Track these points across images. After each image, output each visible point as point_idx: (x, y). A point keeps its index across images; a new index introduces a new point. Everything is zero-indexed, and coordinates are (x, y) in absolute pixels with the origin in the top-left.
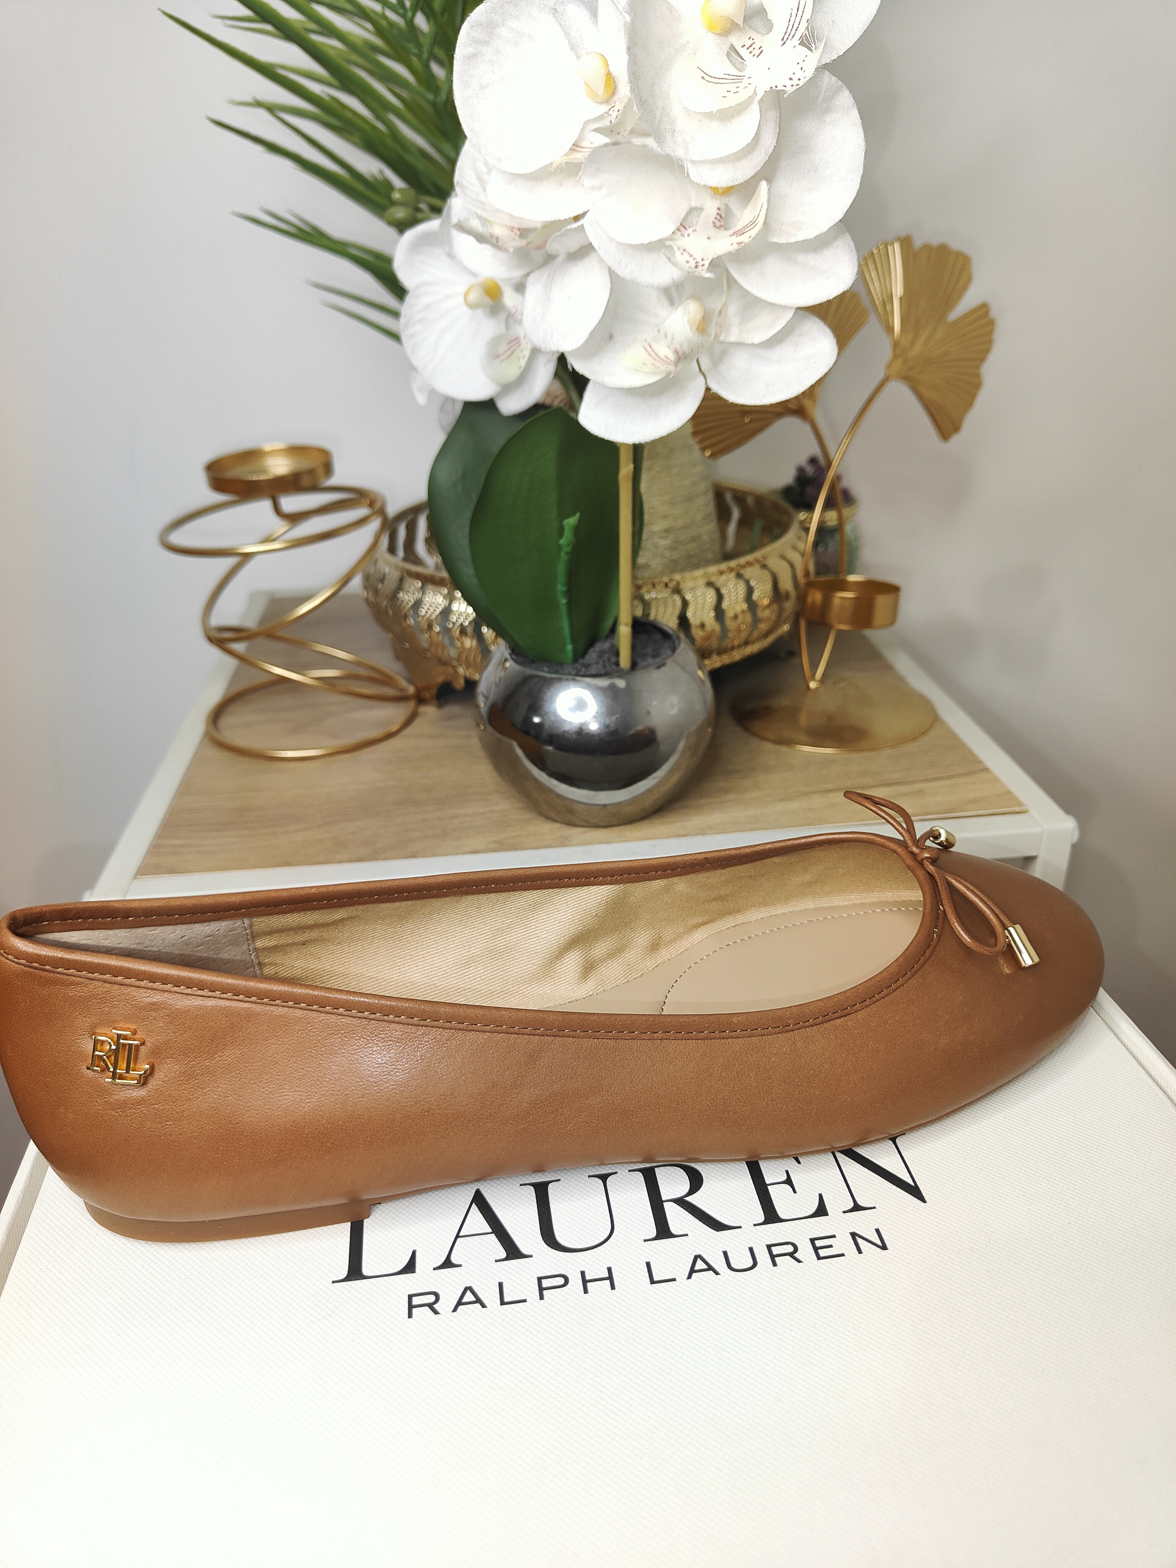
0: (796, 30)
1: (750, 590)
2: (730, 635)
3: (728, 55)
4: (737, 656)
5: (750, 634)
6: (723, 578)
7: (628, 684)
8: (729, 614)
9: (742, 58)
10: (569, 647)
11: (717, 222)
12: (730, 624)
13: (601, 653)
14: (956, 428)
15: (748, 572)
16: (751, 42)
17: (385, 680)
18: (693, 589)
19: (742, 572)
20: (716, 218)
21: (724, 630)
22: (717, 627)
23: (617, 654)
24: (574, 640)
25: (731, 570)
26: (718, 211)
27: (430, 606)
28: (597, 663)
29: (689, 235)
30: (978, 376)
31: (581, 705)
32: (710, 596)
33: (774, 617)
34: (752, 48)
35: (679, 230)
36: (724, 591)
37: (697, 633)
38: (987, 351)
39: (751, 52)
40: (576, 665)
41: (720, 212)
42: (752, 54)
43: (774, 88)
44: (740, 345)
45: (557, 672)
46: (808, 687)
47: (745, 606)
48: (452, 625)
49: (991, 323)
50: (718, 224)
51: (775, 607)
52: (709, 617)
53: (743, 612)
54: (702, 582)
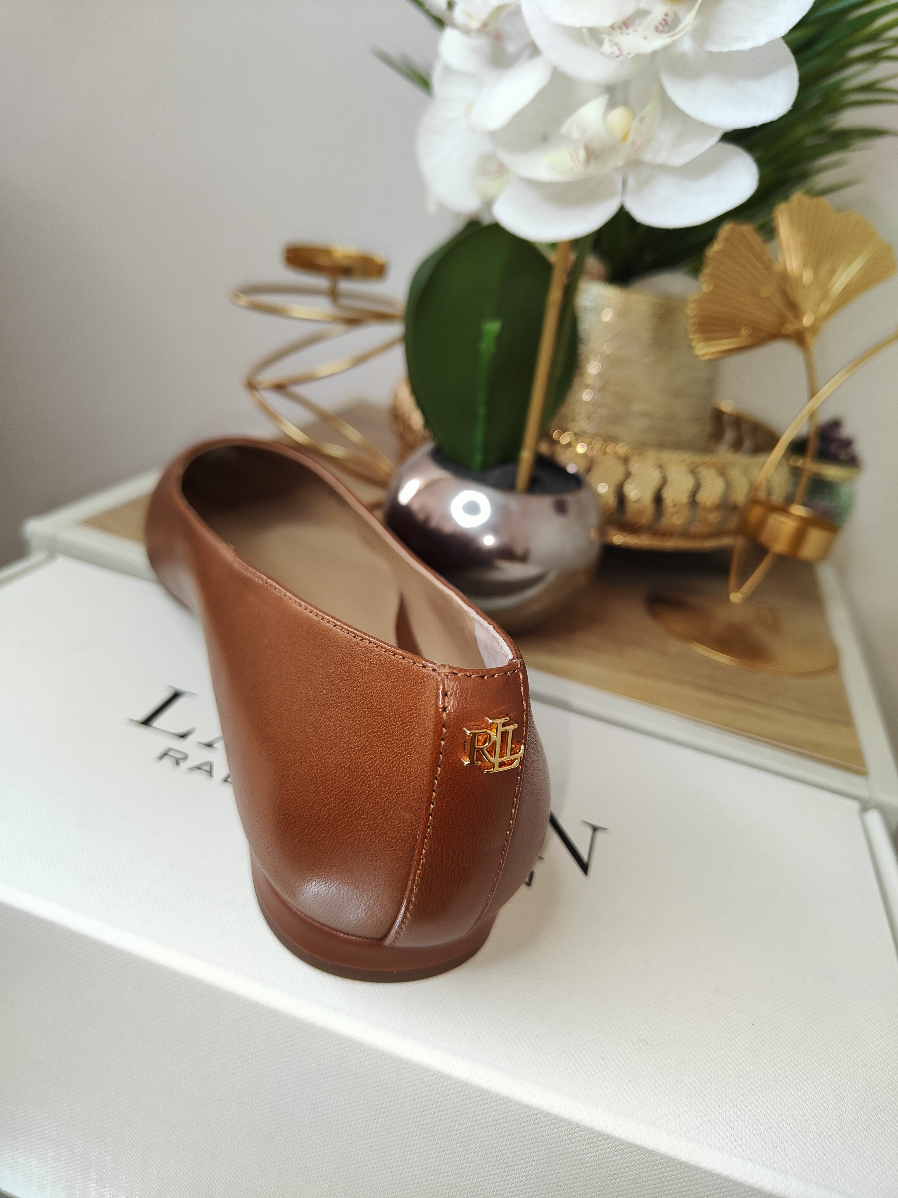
1: (697, 487)
2: (666, 520)
6: (675, 466)
7: (520, 505)
10: (480, 459)
13: (506, 474)
15: (702, 471)
18: (641, 466)
19: (696, 468)
20: (660, 24)
23: (517, 476)
25: (686, 462)
26: (665, 17)
28: (497, 479)
29: (627, 33)
35: (620, 28)
36: (670, 477)
41: (667, 19)
44: (664, 169)
46: (729, 598)
50: (661, 28)
54: (652, 463)
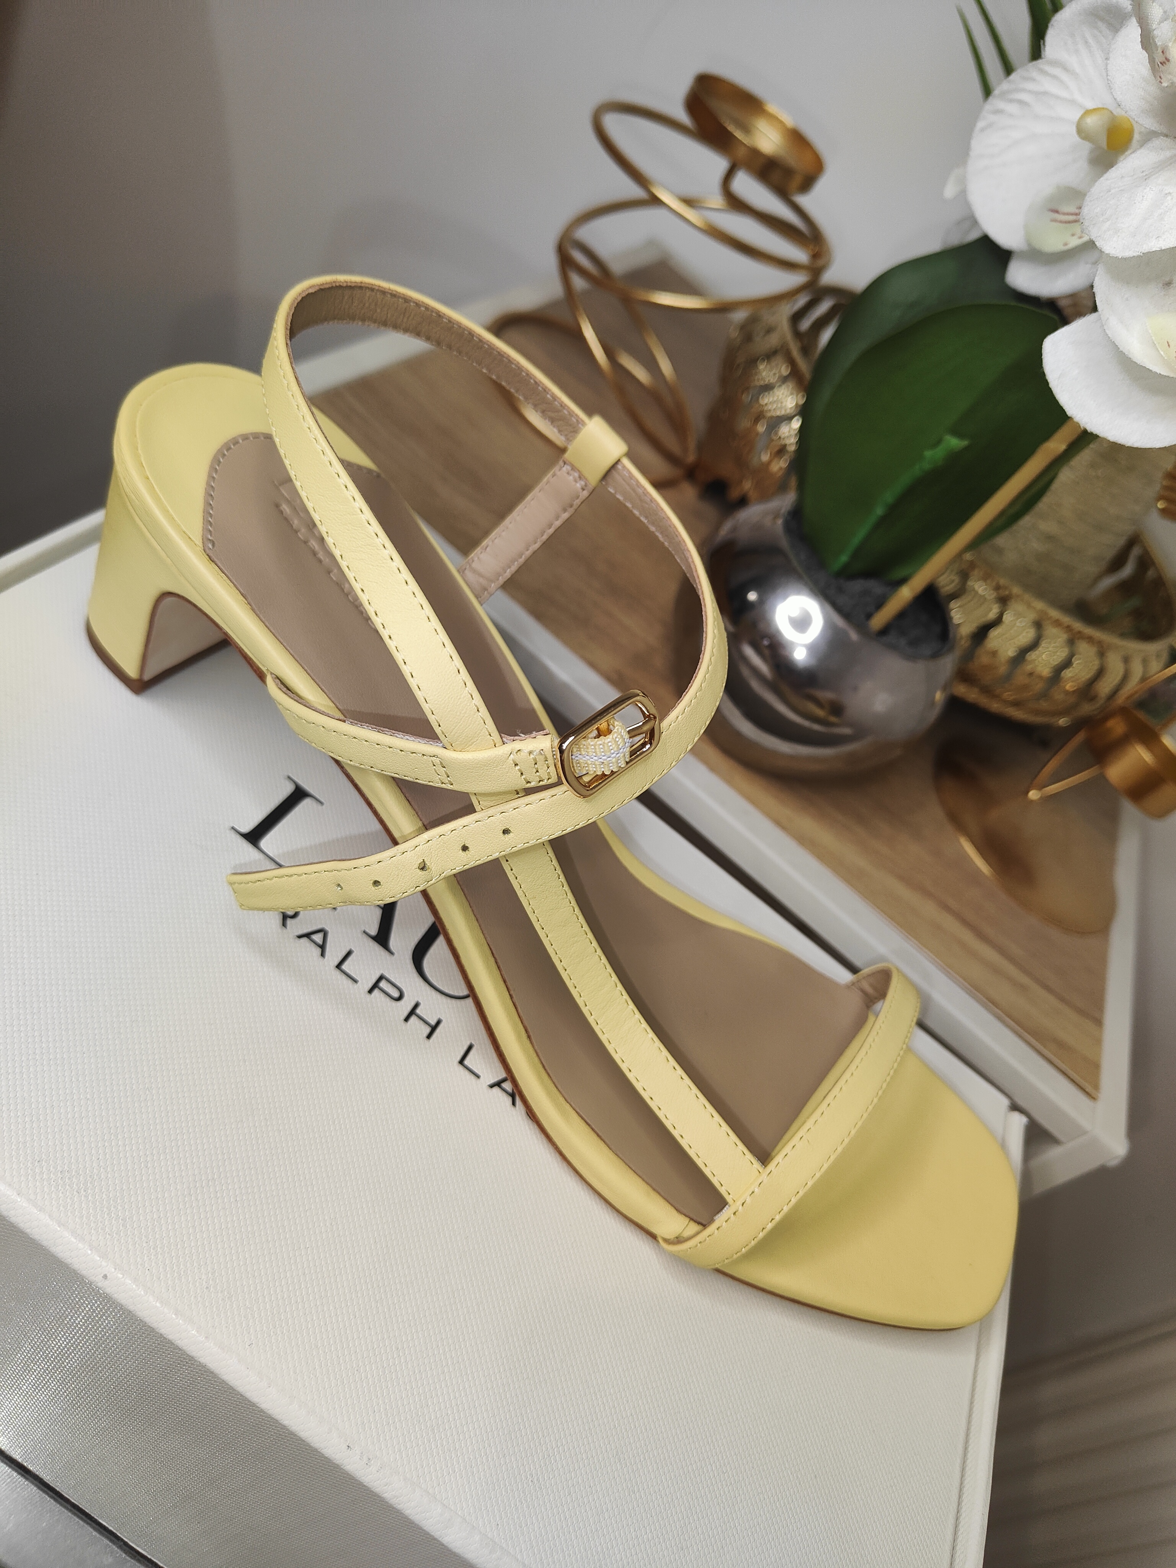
1: (1067, 664)
2: (1009, 685)
5: (1029, 700)
6: (1056, 630)
7: (859, 645)
8: (1028, 667)
10: (844, 558)
12: (1019, 677)
13: (866, 593)
15: (1082, 646)
18: (1019, 615)
19: (1077, 641)
23: (879, 607)
24: (855, 556)
25: (1068, 629)
27: (776, 401)
28: (851, 598)
32: (1027, 636)
36: (1044, 643)
45: (808, 571)
46: (1026, 793)
47: (1048, 673)
48: (777, 436)
52: (1007, 652)
53: (1040, 677)
54: (1033, 616)
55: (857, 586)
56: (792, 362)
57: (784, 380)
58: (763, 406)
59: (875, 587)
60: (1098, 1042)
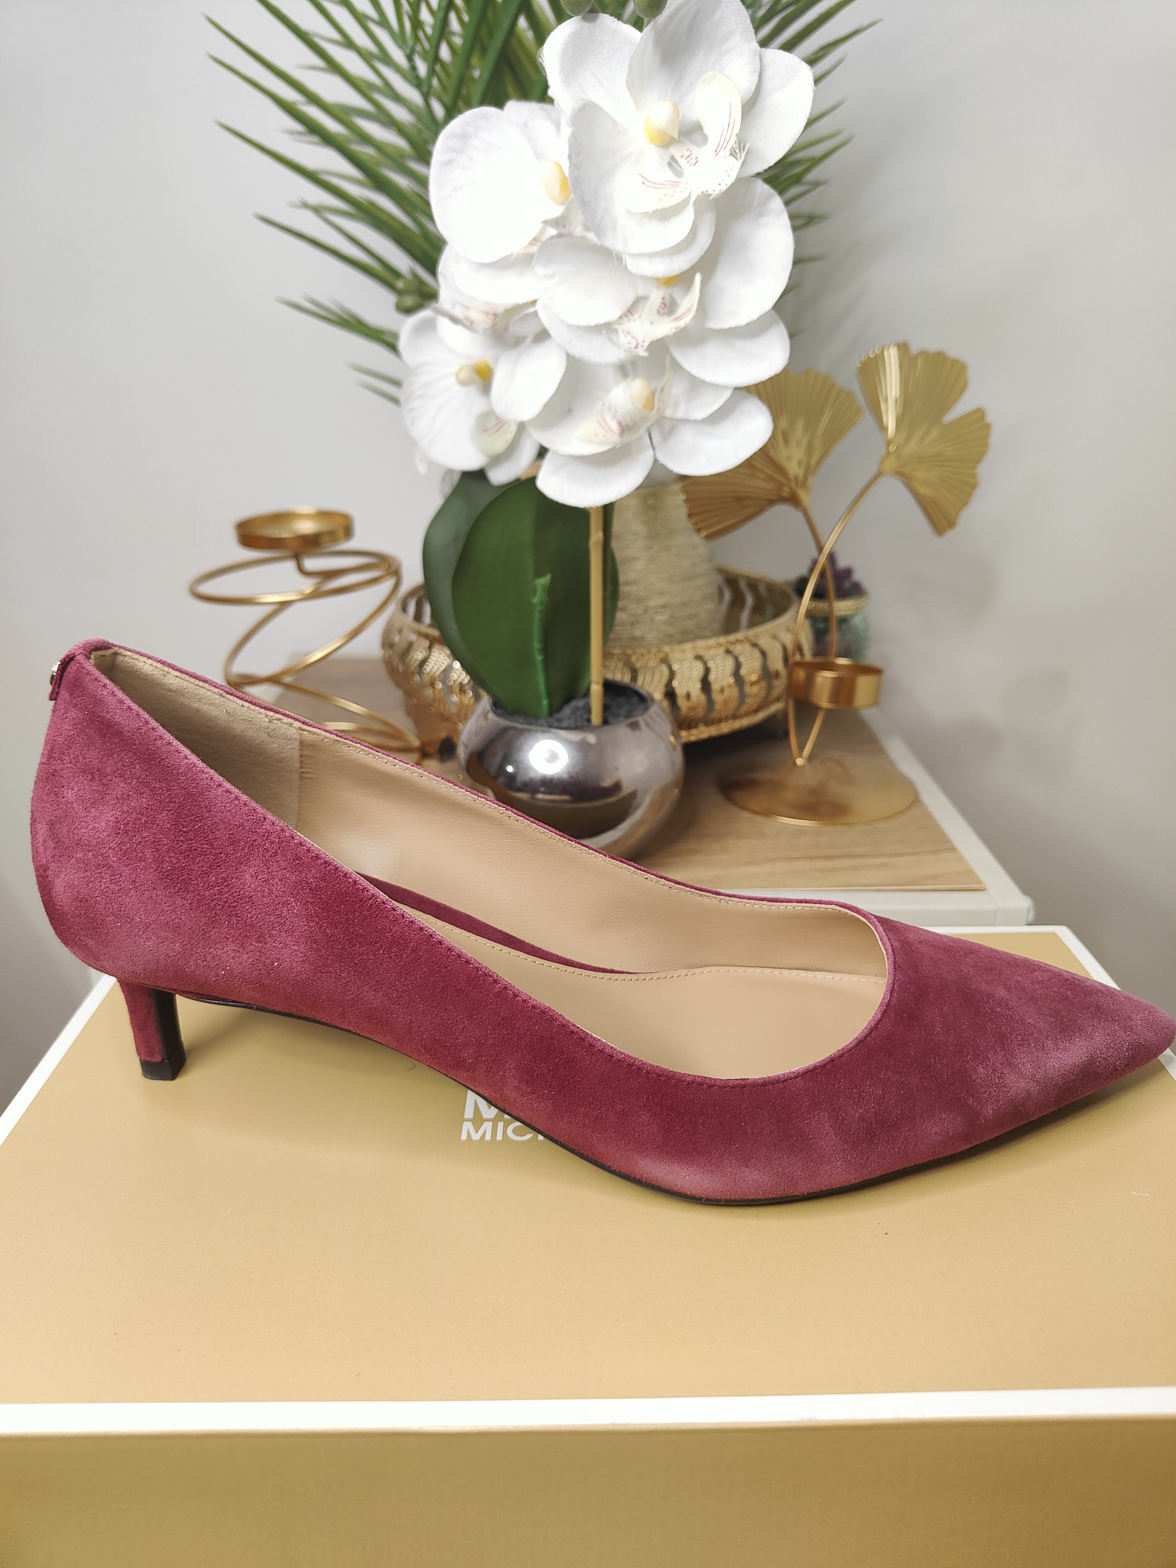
0: (727, 143)
1: (738, 666)
2: (718, 707)
3: (670, 165)
4: (725, 728)
5: (738, 708)
6: (712, 652)
7: (598, 739)
8: (715, 687)
9: (681, 167)
10: (545, 702)
11: (661, 310)
12: (717, 697)
13: (576, 709)
14: (951, 524)
15: (737, 649)
16: (689, 153)
17: (397, 735)
18: (681, 661)
19: (731, 648)
20: (660, 307)
21: (710, 702)
22: (703, 698)
23: (589, 711)
24: (550, 695)
25: (721, 645)
26: (662, 300)
27: (435, 664)
28: (569, 718)
29: (634, 321)
30: (974, 476)
31: (553, 757)
32: (698, 670)
33: (763, 694)
34: (689, 159)
35: (626, 315)
36: (711, 664)
37: (682, 703)
38: (983, 453)
39: (688, 162)
40: (551, 720)
41: (664, 302)
42: (689, 163)
43: (705, 192)
44: (685, 421)
45: (531, 724)
46: (795, 764)
47: (731, 680)
48: (452, 682)
49: (988, 427)
51: (763, 684)
52: (695, 689)
53: (730, 686)
54: (690, 655)
55: (567, 711)
56: (426, 636)
57: (430, 648)
58: (428, 673)
59: (579, 703)
60: (961, 859)
